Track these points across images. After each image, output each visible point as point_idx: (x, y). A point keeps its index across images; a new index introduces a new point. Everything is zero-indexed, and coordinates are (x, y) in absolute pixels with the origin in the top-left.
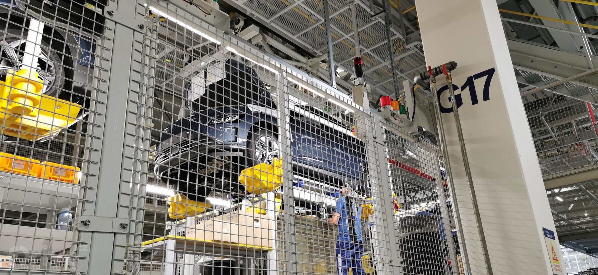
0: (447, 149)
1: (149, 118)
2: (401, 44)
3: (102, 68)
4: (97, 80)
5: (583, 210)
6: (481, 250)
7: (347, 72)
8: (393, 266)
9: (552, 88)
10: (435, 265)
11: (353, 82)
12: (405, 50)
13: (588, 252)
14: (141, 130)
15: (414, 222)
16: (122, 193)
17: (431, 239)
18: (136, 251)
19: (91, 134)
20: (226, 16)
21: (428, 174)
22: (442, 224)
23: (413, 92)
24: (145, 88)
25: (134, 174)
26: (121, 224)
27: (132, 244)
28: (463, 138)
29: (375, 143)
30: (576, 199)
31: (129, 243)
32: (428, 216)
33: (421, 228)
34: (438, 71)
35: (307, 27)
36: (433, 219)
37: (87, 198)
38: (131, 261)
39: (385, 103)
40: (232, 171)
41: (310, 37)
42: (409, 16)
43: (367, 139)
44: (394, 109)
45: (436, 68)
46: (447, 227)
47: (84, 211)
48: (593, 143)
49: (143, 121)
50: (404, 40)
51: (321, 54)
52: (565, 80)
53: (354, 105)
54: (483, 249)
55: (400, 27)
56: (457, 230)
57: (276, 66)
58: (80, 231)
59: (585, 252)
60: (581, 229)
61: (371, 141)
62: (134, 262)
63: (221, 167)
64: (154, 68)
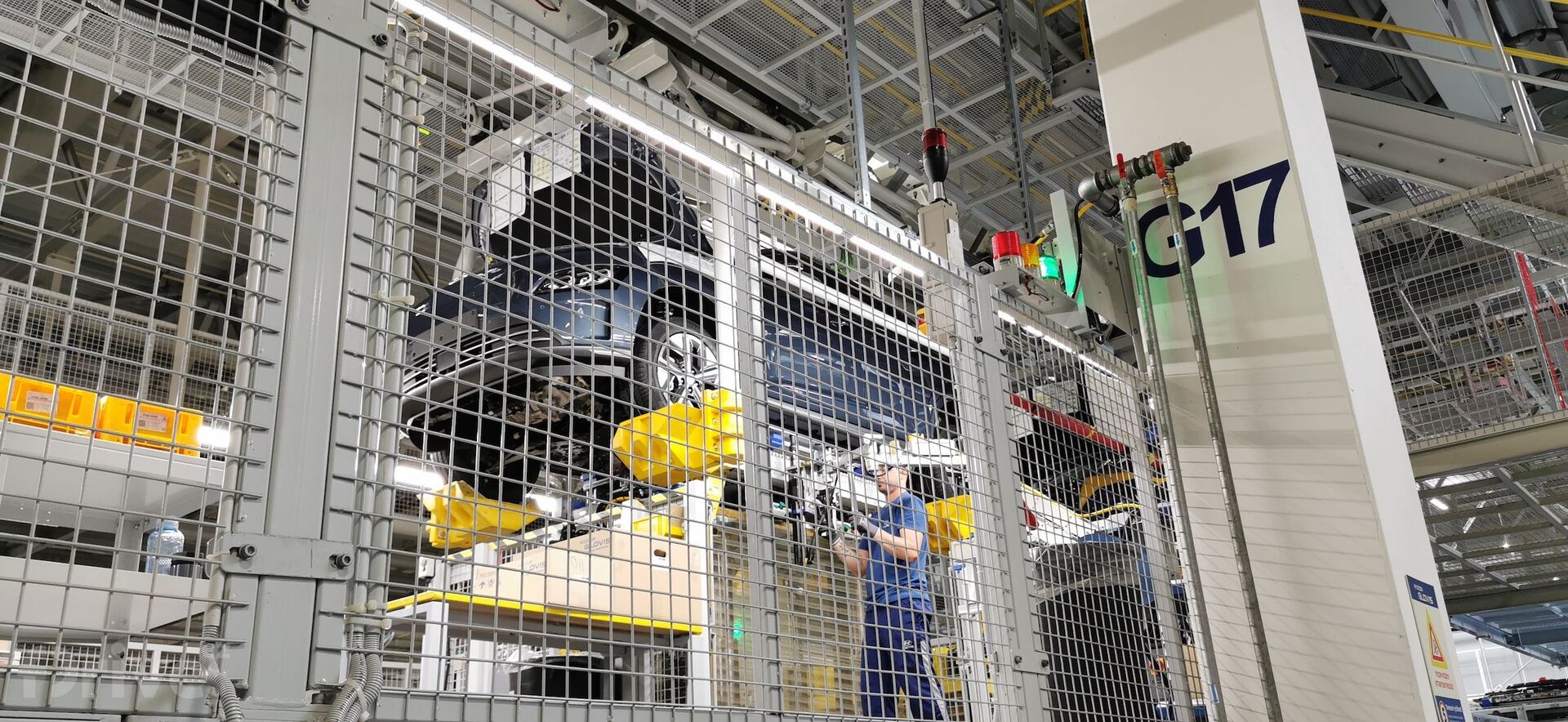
0: (1162, 371)
1: (403, 281)
2: (1038, 96)
3: (280, 149)
4: (267, 179)
5: (1499, 533)
6: (1248, 634)
7: (897, 168)
8: (1022, 672)
9: (1431, 214)
10: (1130, 670)
11: (910, 194)
12: (1049, 111)
13: (1513, 642)
14: (382, 312)
15: (1076, 560)
16: (335, 477)
17: (1119, 603)
18: (373, 627)
19: (253, 321)
20: (599, 15)
21: (1113, 436)
22: (1147, 565)
23: (1076, 222)
24: (391, 204)
25: (365, 426)
26: (333, 557)
27: (362, 609)
28: (1204, 342)
29: (980, 353)
30: (1481, 505)
31: (353, 607)
32: (1111, 545)
33: (1093, 575)
34: (1141, 169)
35: (793, 47)
36: (1125, 551)
37: (247, 489)
38: (360, 653)
39: (1004, 251)
40: (596, 417)
41: (801, 75)
42: (1061, 22)
43: (957, 344)
44: (1026, 266)
45: (1135, 161)
46: (1158, 573)
47: (238, 521)
48: (1528, 360)
49: (386, 290)
50: (1049, 86)
51: (828, 120)
52: (1465, 194)
53: (925, 253)
54: (1253, 629)
55: (1037, 49)
56: (1185, 580)
57: (726, 149)
58: (227, 575)
59: (1503, 641)
60: (1496, 581)
61: (968, 348)
62: (367, 655)
63: (567, 407)
64: (415, 151)
